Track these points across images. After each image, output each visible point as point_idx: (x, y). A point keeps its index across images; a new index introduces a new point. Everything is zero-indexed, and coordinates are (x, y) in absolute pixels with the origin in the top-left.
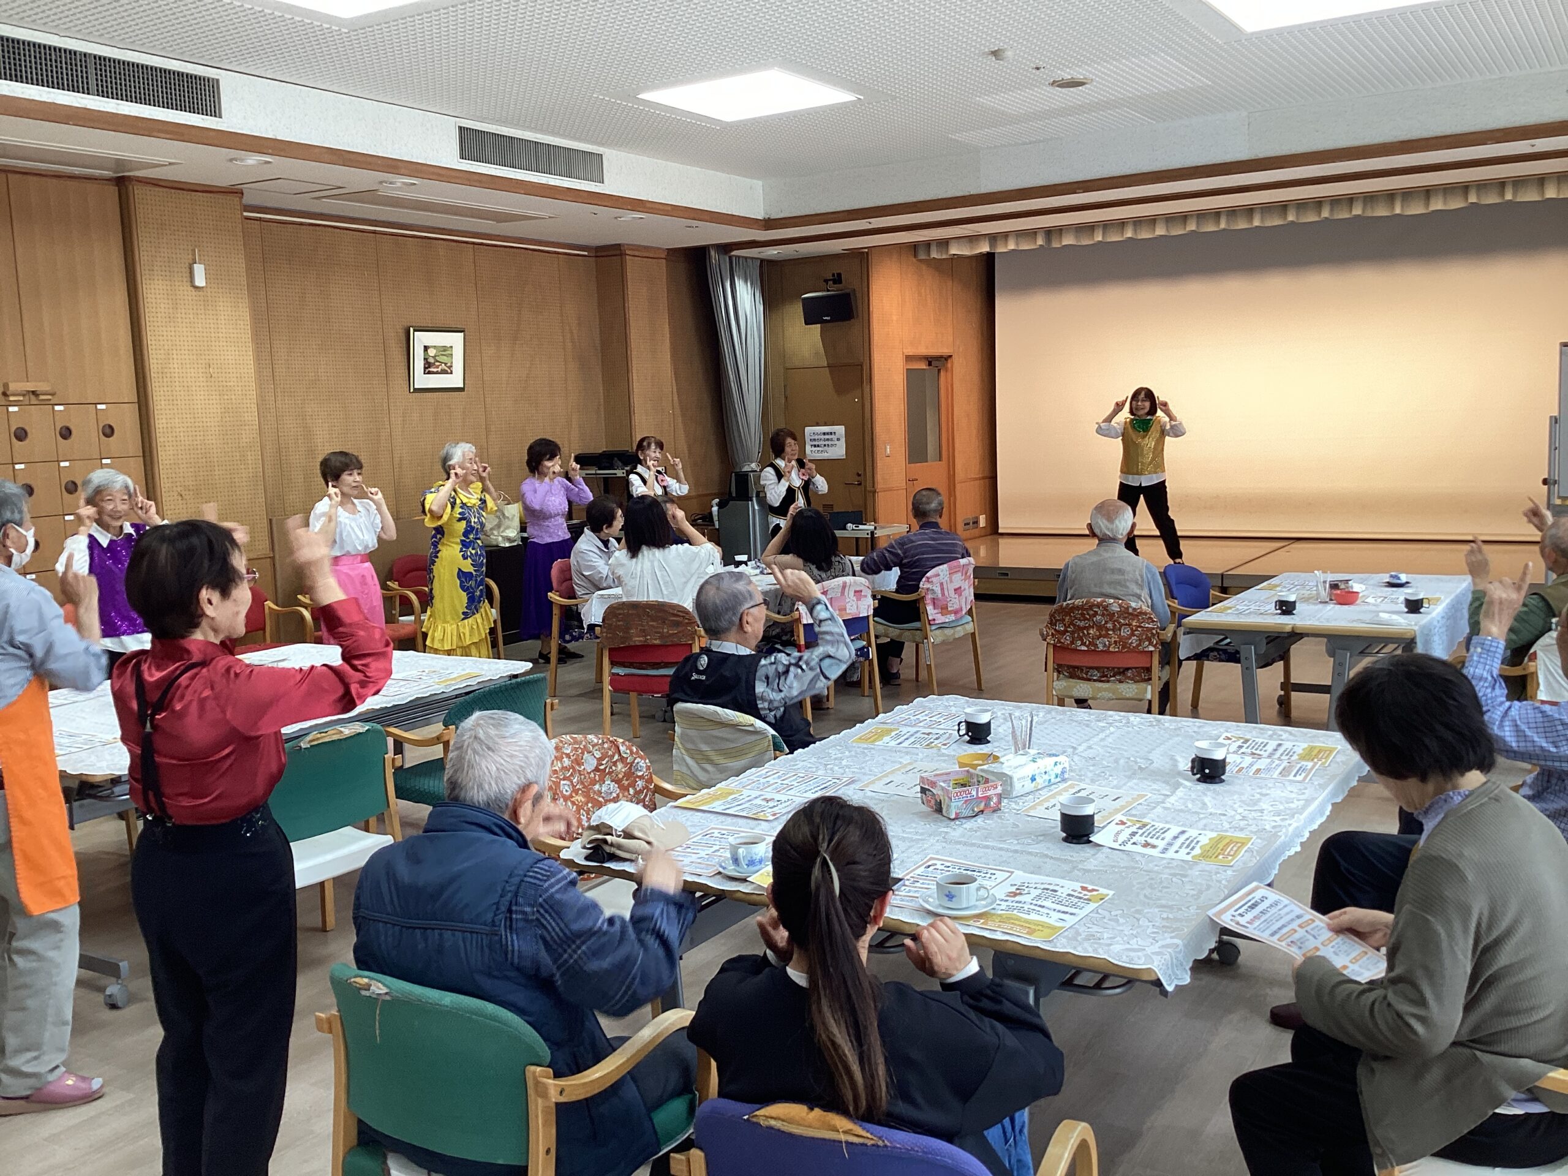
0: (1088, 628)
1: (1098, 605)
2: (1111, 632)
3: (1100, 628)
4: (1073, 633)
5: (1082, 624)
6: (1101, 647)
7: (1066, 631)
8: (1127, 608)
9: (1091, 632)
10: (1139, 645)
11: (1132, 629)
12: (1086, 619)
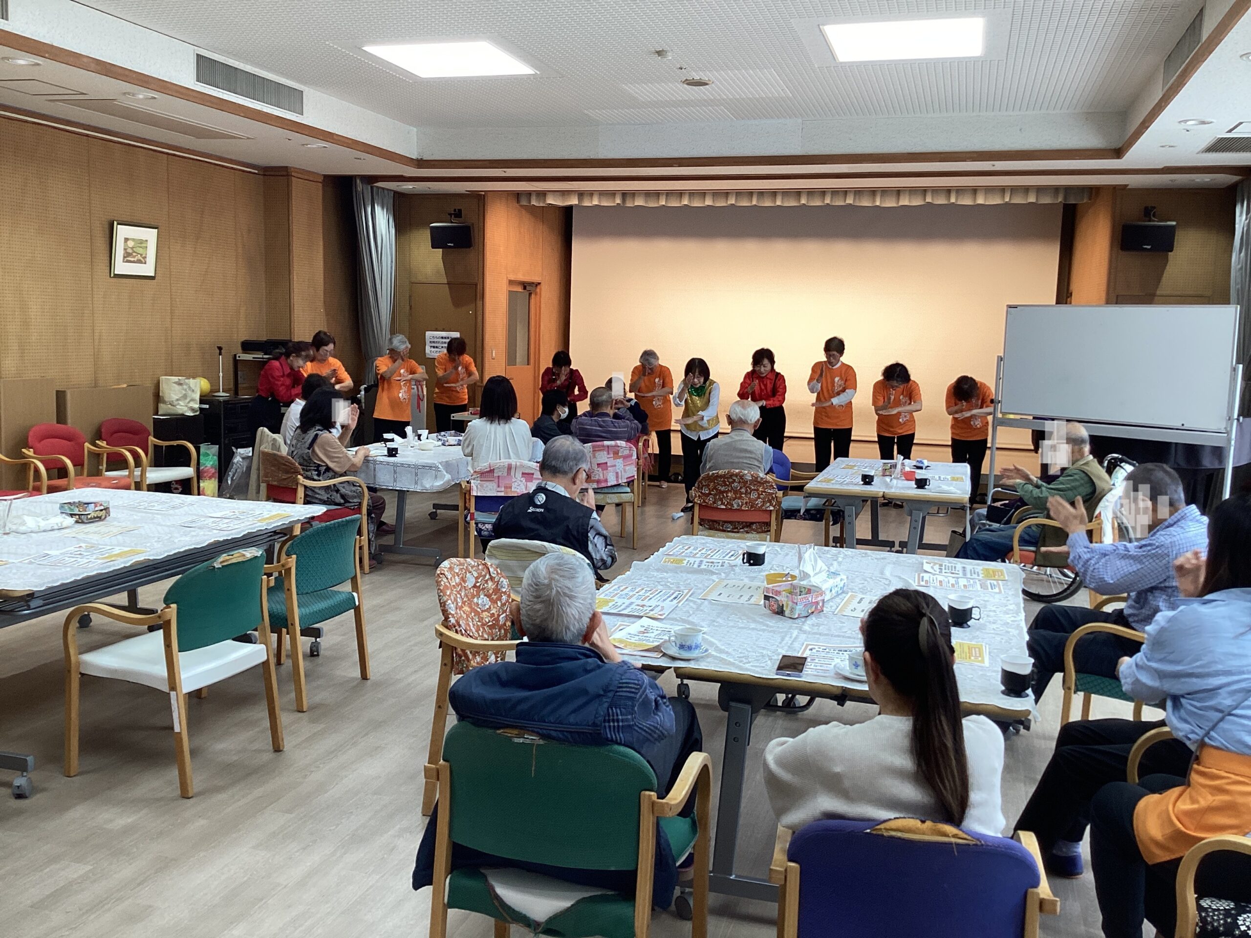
0: (727, 492)
1: (736, 475)
2: (743, 496)
3: (736, 492)
4: (715, 495)
5: (723, 489)
6: (735, 506)
7: (710, 494)
8: (757, 478)
9: (729, 495)
10: (763, 505)
11: (758, 493)
12: (726, 485)
